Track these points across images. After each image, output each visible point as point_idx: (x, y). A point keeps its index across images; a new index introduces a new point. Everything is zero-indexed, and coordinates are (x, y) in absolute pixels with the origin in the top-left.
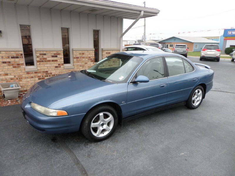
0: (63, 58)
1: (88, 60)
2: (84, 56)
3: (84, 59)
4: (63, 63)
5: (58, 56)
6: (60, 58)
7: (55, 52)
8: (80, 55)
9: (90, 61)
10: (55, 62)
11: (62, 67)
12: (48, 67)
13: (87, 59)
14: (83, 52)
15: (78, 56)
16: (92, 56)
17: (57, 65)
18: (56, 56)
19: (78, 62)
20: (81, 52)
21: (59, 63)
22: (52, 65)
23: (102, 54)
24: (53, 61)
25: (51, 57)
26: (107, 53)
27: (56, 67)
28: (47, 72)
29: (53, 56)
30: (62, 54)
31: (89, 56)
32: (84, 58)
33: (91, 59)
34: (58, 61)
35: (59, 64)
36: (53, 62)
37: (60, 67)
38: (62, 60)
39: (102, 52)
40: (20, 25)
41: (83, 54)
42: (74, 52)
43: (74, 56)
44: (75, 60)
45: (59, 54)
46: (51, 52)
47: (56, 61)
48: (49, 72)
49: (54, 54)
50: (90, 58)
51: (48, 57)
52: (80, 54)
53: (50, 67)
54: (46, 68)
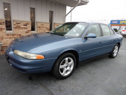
0: (31, 27)
1: (46, 29)
2: (44, 26)
3: (43, 29)
4: (31, 30)
5: (28, 25)
6: (29, 27)
7: (26, 23)
8: (41, 26)
10: (26, 29)
12: (21, 32)
13: (45, 29)
14: (43, 24)
15: (40, 26)
16: (48, 26)
17: (27, 31)
18: (27, 25)
19: (40, 30)
21: (28, 30)
22: (24, 31)
23: (54, 26)
24: (24, 28)
26: (57, 26)
27: (26, 32)
28: (20, 35)
29: (24, 25)
30: (30, 24)
31: (47, 26)
32: (43, 27)
33: (48, 29)
34: (28, 28)
35: (28, 31)
36: (24, 29)
37: (29, 32)
39: (54, 25)
40: (3, 3)
41: (43, 25)
42: (38, 23)
43: (38, 26)
44: (38, 28)
45: (28, 24)
46: (24, 22)
47: (26, 28)
48: (22, 35)
49: (25, 24)
51: (22, 25)
52: (41, 25)
53: (22, 32)
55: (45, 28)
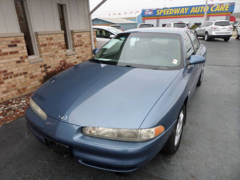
0: (25, 48)
1: (59, 46)
2: (52, 42)
3: (53, 47)
4: (27, 54)
5: (18, 45)
6: (21, 48)
7: (13, 39)
8: (48, 41)
9: (60, 48)
10: (16, 55)
11: (26, 60)
12: (5, 63)
13: (57, 47)
14: (51, 36)
15: (46, 42)
16: (62, 41)
17: (19, 59)
18: (15, 46)
19: (47, 51)
20: (48, 36)
21: (21, 55)
22: (12, 60)
23: (73, 38)
24: (11, 53)
25: (7, 47)
26: (78, 36)
27: (18, 62)
28: (5, 71)
29: (10, 46)
30: (24, 41)
31: (59, 41)
32: (53, 44)
33: (62, 46)
34: (20, 52)
35: (21, 58)
36: (12, 56)
37: (24, 61)
38: (25, 50)
39: (72, 35)
41: (51, 39)
42: (39, 37)
43: (41, 43)
44: (42, 48)
45: (19, 42)
46: (7, 39)
47: (17, 52)
48: (9, 71)
49: (12, 42)
50: (60, 44)
51: (3, 48)
52: (47, 39)
53: (9, 63)
54: (3, 65)
55: (56, 44)
